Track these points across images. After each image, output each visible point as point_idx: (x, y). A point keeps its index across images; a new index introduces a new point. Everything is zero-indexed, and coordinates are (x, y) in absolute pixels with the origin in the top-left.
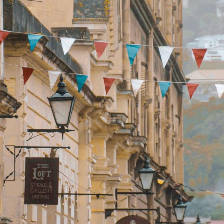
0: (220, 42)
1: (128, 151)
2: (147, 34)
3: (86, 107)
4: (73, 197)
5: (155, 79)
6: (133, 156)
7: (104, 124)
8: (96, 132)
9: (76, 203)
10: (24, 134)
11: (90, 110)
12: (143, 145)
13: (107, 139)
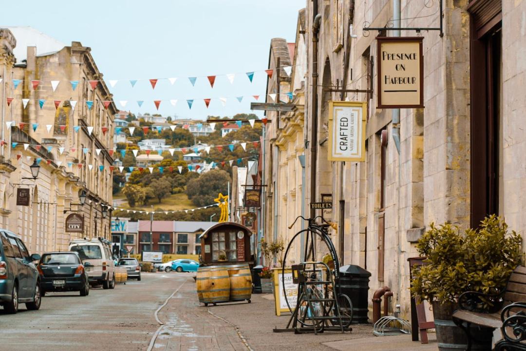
0: (153, 142)
1: (78, 188)
2: (92, 141)
3: (54, 170)
4: (47, 205)
5: (96, 159)
6: (80, 190)
7: (64, 177)
8: (61, 180)
9: (48, 207)
10: (20, 180)
11: (56, 171)
12: (84, 186)
13: (66, 182)
